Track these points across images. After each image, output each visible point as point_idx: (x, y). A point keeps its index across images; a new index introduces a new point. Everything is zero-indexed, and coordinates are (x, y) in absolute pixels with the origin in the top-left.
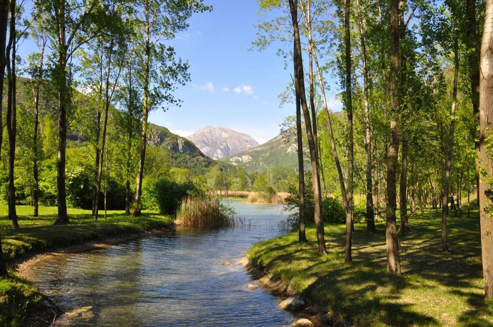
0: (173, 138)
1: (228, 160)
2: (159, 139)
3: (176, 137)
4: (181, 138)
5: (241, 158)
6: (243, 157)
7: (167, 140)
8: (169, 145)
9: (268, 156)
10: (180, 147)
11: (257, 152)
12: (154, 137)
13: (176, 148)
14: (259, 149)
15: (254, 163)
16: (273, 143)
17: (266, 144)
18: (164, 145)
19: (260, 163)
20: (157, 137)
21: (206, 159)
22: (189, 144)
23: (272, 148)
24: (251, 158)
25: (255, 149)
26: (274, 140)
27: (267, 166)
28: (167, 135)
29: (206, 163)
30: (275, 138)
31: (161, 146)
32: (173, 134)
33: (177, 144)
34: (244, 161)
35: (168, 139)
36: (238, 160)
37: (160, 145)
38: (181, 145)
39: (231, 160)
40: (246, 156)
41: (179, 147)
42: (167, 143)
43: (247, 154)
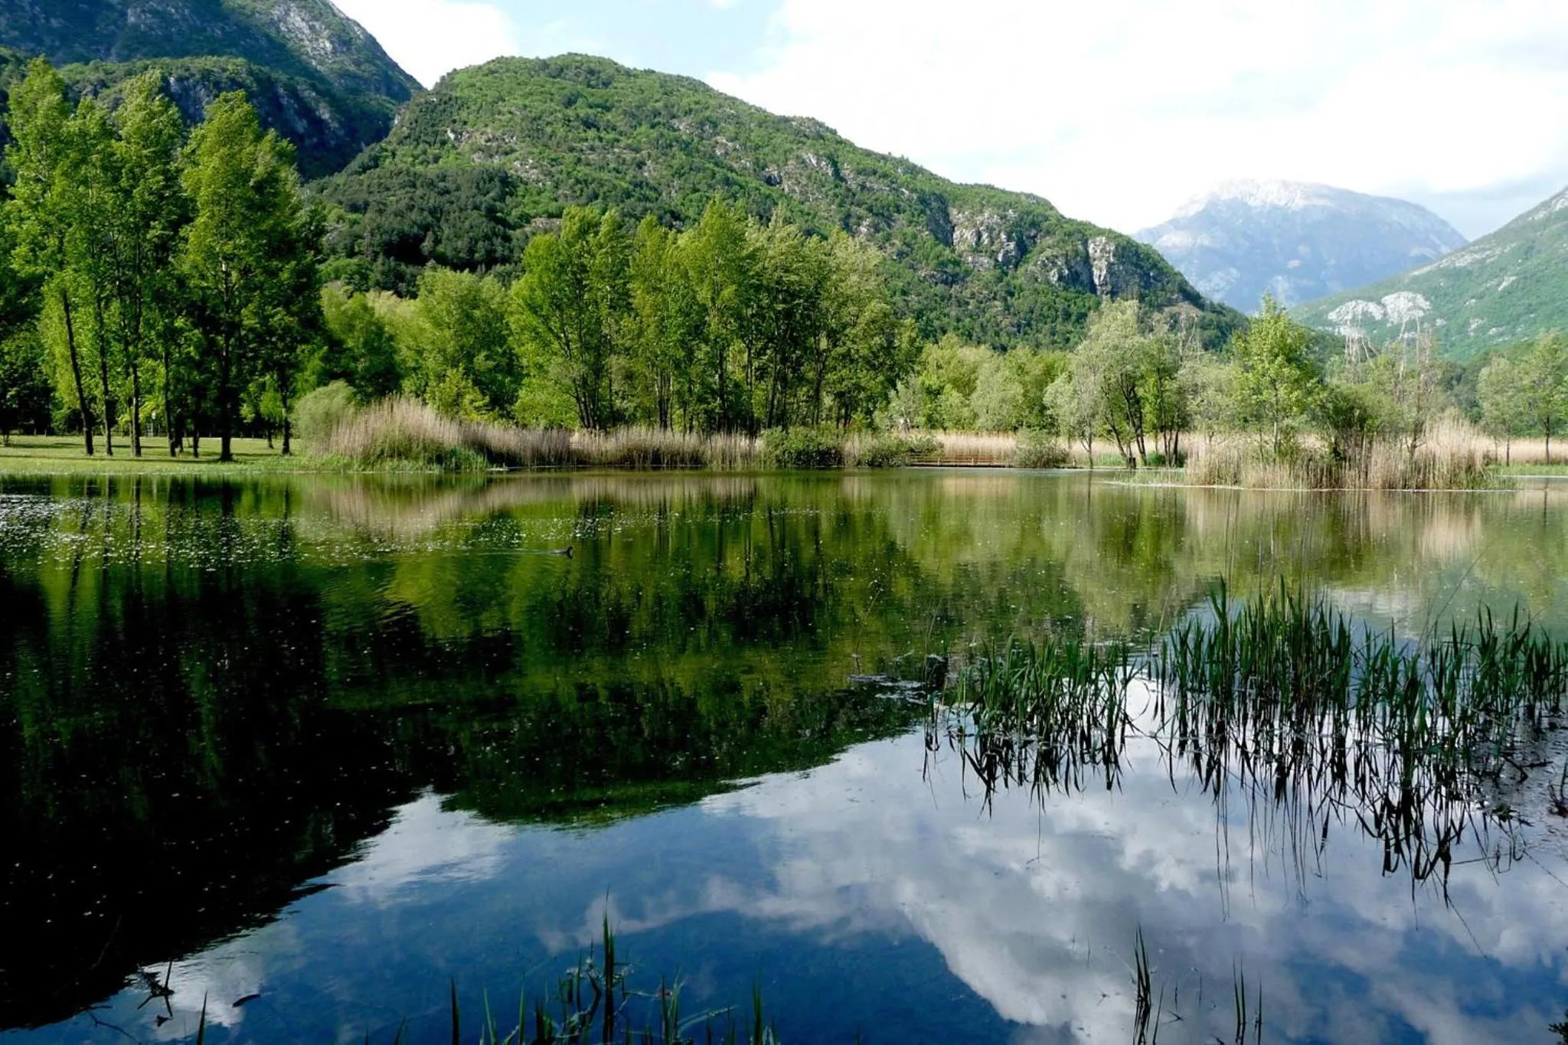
0: (1070, 235)
1: (1320, 317)
2: (1012, 245)
3: (1082, 232)
4: (1101, 232)
5: (1379, 303)
6: (1388, 299)
7: (1046, 248)
8: (1054, 264)
9: (1508, 291)
10: (1099, 273)
11: (1456, 274)
12: (990, 236)
13: (1084, 277)
14: (1462, 262)
15: (1439, 322)
16: (1534, 227)
17: (1500, 236)
18: (1031, 267)
19: (1467, 323)
20: (1003, 236)
21: (1210, 316)
22: (1137, 254)
23: (1528, 251)
24: (1426, 305)
25: (1444, 263)
26: (1541, 215)
27: (1501, 335)
28: (1045, 225)
29: (1212, 333)
30: (1546, 205)
31: (1021, 270)
32: (1070, 221)
33: (1087, 261)
34: (1394, 318)
35: (1049, 240)
36: (1365, 313)
37: (1016, 267)
38: (1104, 264)
39: (1332, 316)
40: (1405, 294)
41: (1096, 272)
42: (1042, 257)
43: (1407, 288)
